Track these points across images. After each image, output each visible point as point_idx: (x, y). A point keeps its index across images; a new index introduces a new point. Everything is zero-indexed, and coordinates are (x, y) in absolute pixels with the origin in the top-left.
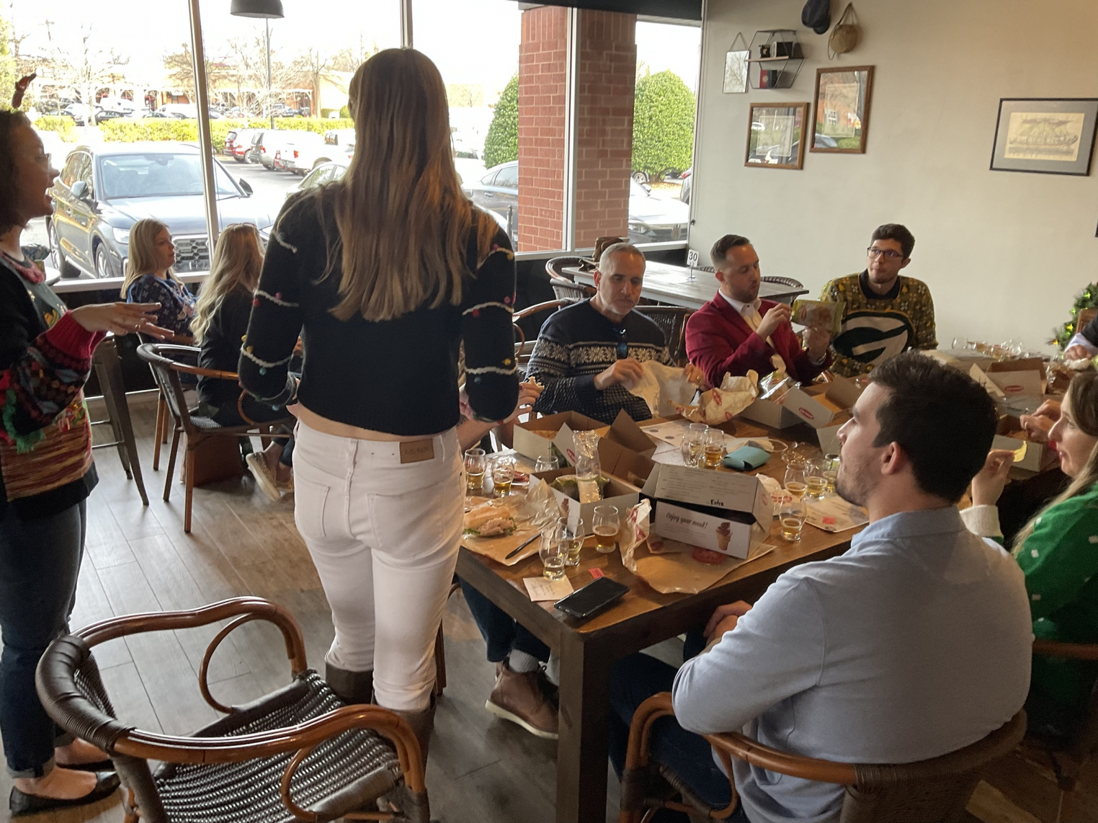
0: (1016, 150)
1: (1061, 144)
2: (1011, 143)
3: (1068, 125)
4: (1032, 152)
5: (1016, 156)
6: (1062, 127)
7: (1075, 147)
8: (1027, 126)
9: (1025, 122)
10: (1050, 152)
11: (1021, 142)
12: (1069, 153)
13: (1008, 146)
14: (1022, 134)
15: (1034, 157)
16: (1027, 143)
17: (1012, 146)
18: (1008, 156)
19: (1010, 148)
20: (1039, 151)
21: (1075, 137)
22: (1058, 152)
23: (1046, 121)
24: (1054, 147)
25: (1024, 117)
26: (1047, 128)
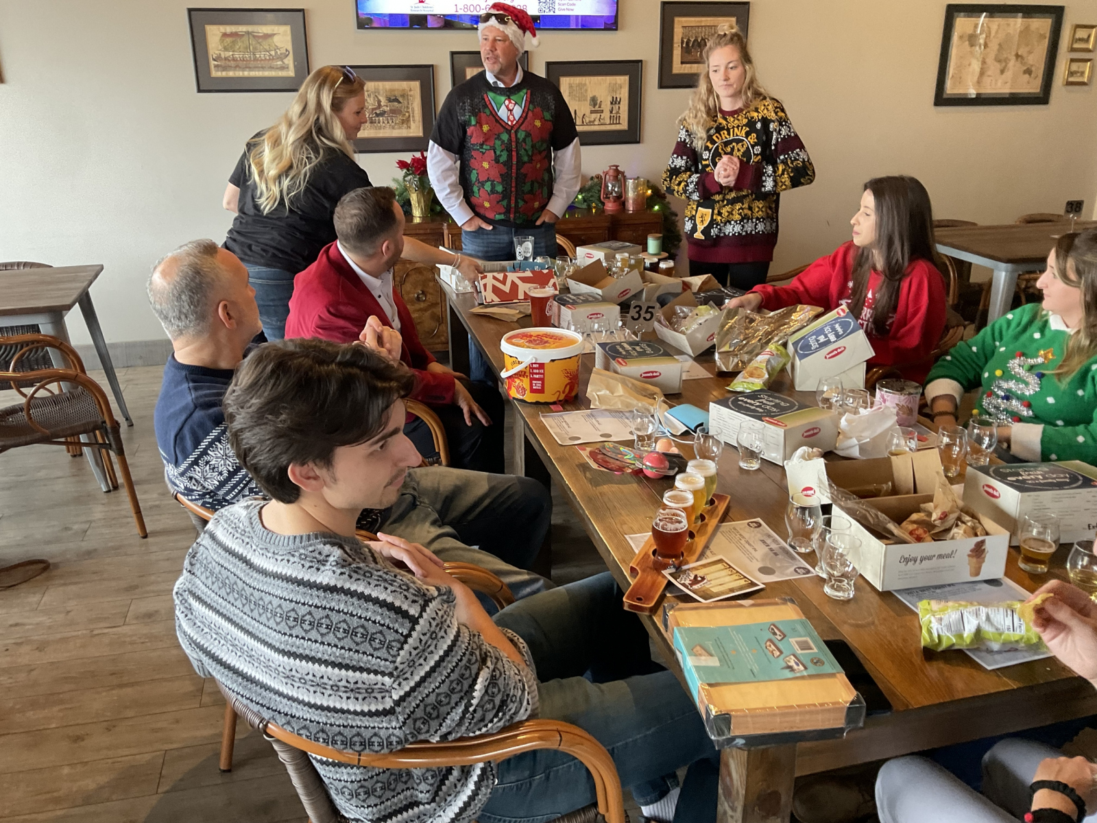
0: (225, 68)
1: (273, 59)
2: (214, 60)
3: (276, 38)
4: (243, 69)
5: (224, 74)
6: (270, 40)
7: (289, 61)
8: (229, 40)
9: (225, 35)
10: (263, 68)
11: (226, 59)
12: (282, 68)
13: (213, 63)
14: (226, 49)
15: (246, 74)
16: (234, 60)
17: (216, 63)
18: (215, 74)
19: (216, 66)
20: (250, 69)
21: (287, 50)
22: (271, 68)
23: (248, 33)
24: (267, 62)
25: (223, 31)
26: (252, 41)
